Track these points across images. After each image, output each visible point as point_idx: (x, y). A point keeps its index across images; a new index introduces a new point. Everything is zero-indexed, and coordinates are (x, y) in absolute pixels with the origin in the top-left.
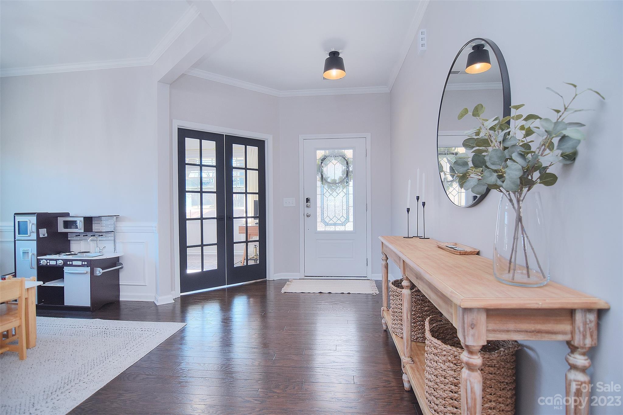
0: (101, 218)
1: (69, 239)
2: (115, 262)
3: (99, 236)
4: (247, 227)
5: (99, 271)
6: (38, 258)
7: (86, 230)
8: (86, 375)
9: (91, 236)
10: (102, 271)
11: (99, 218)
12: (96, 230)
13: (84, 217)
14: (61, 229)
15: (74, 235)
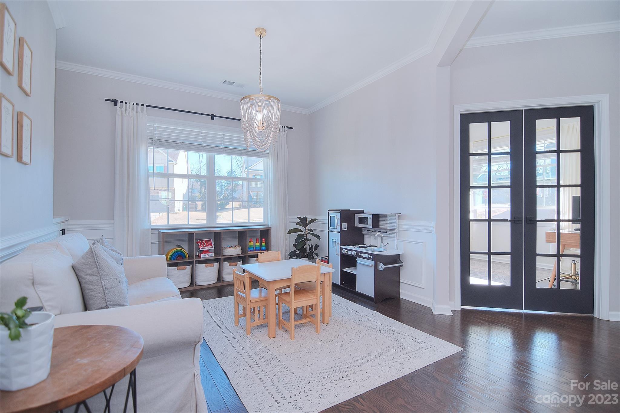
0: (387, 215)
1: (363, 233)
2: (396, 259)
3: (384, 232)
4: (559, 234)
5: (381, 266)
6: (341, 247)
7: (374, 226)
8: (353, 371)
9: (378, 232)
10: (384, 267)
11: (385, 215)
12: (382, 227)
13: (373, 214)
14: (357, 224)
15: (367, 230)
